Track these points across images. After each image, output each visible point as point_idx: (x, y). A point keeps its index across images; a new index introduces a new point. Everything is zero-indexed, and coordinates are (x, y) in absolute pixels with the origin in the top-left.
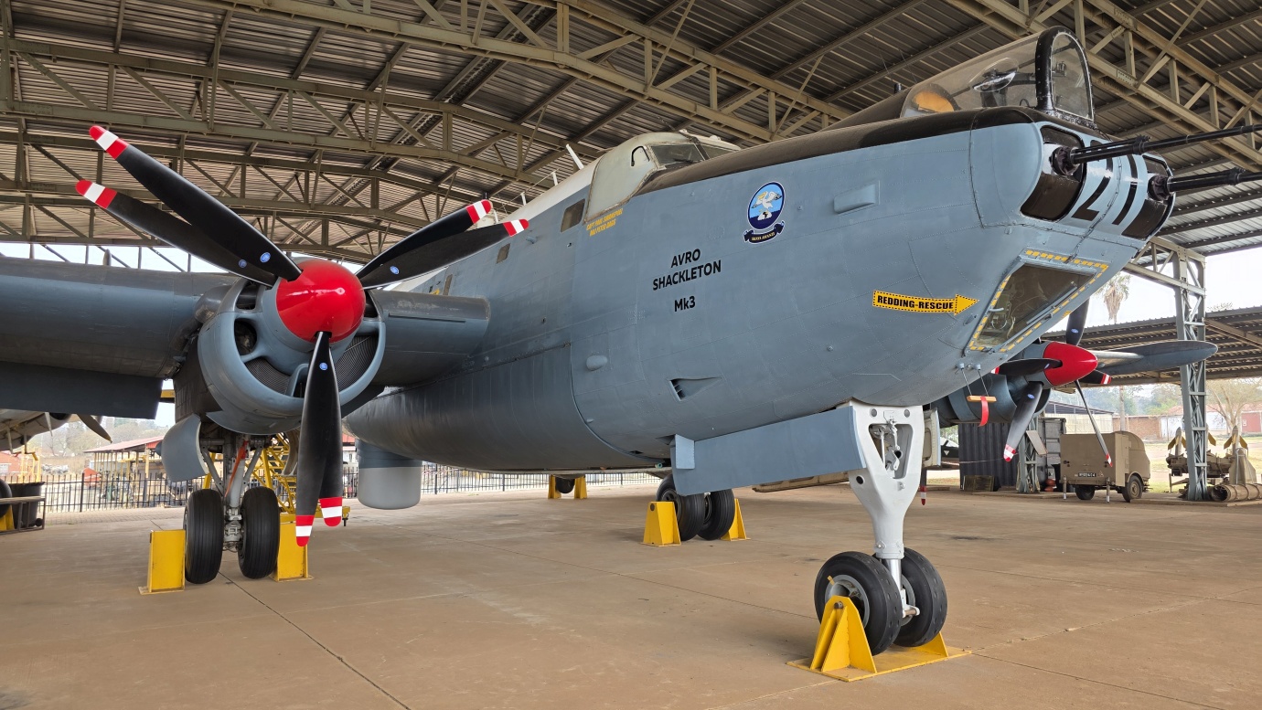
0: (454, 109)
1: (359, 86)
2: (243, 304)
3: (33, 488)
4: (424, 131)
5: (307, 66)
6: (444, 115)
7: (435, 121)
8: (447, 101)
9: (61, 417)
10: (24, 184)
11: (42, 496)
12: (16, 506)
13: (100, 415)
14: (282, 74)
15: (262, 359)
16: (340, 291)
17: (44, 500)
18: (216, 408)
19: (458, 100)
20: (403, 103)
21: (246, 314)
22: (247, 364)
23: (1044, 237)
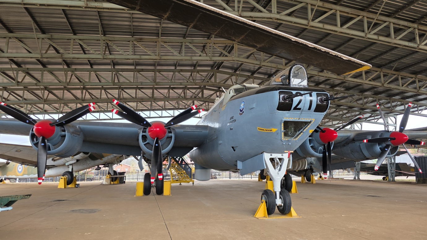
0: (217, 71)
1: (193, 68)
2: (143, 132)
3: (123, 173)
4: (210, 79)
5: (178, 65)
6: (215, 73)
7: (213, 75)
8: (216, 69)
9: (128, 156)
10: (120, 99)
11: (125, 175)
12: (119, 177)
13: (138, 156)
14: (173, 68)
15: (148, 143)
16: (158, 129)
17: (125, 177)
18: (145, 154)
19: (218, 68)
20: (204, 71)
21: (144, 134)
22: (144, 145)
23: (287, 115)
